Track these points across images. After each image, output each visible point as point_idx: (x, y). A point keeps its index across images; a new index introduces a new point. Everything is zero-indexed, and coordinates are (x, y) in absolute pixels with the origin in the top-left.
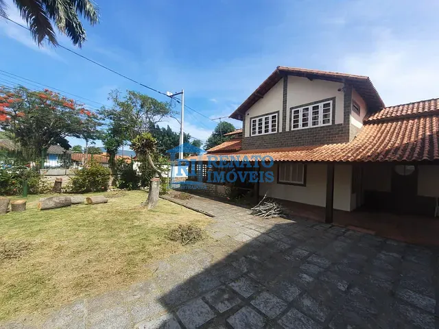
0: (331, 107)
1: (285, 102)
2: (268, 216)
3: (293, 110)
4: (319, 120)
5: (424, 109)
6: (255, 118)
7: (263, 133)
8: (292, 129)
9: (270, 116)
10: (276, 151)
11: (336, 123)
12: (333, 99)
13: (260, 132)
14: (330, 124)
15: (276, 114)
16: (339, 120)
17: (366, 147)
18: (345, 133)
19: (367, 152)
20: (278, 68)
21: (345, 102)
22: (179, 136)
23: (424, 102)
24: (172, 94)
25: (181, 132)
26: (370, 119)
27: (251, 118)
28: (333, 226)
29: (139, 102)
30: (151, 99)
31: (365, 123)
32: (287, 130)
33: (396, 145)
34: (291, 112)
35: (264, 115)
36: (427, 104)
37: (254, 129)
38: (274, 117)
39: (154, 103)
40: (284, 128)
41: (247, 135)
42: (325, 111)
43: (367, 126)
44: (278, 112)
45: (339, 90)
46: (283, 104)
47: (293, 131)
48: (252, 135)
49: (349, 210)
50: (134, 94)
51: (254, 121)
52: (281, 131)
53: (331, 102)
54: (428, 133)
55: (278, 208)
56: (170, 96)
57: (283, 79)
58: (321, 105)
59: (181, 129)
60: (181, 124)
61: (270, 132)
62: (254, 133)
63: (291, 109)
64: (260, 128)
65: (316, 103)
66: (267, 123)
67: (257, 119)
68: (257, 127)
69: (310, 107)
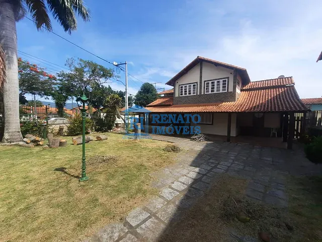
0: (227, 82)
1: (201, 77)
2: (200, 140)
3: (206, 83)
4: (220, 89)
5: (268, 84)
7: (188, 95)
9: (192, 85)
10: (197, 106)
11: (229, 91)
12: (228, 78)
13: (185, 94)
14: (226, 91)
16: (231, 90)
17: (245, 105)
18: (234, 97)
19: (246, 107)
20: (198, 57)
21: (234, 80)
23: (268, 80)
24: (117, 64)
25: (126, 92)
26: (244, 88)
27: (179, 85)
31: (241, 90)
32: (203, 93)
33: (257, 104)
34: (204, 83)
35: (188, 84)
36: (269, 81)
37: (182, 92)
38: (194, 86)
40: (200, 92)
41: (177, 95)
42: (223, 84)
43: (242, 92)
44: (197, 83)
45: (231, 73)
47: (206, 94)
48: (180, 96)
49: (235, 136)
51: (182, 87)
52: (198, 94)
53: (227, 79)
54: (270, 98)
57: (200, 63)
58: (221, 81)
59: (126, 90)
60: (126, 86)
61: (192, 94)
62: (182, 94)
63: (205, 81)
64: (186, 92)
65: (219, 79)
66: (190, 88)
67: (183, 86)
68: (184, 91)
69: (216, 82)
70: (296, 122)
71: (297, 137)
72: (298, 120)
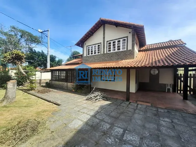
0: (126, 41)
1: (104, 38)
2: (96, 100)
3: (108, 42)
4: (120, 48)
6: (89, 46)
7: (93, 54)
8: (108, 52)
9: (97, 45)
10: (100, 63)
11: (128, 49)
12: (127, 37)
13: (92, 54)
14: (126, 50)
15: (100, 44)
16: (130, 48)
18: (132, 54)
20: (100, 19)
21: (132, 38)
22: (47, 56)
24: (42, 31)
25: (48, 53)
26: (141, 49)
27: (87, 46)
28: (130, 103)
29: (20, 34)
30: (28, 32)
31: (139, 51)
32: (105, 52)
34: (107, 43)
35: (93, 45)
37: (89, 52)
38: (99, 46)
39: (30, 35)
40: (104, 52)
41: (85, 55)
42: (123, 43)
45: (130, 33)
46: (103, 39)
47: (108, 53)
48: (88, 55)
49: (135, 92)
50: (14, 28)
52: (102, 53)
53: (126, 39)
55: (101, 95)
56: (41, 32)
57: (103, 26)
58: (121, 40)
59: (48, 52)
60: (48, 49)
61: (97, 54)
62: (89, 54)
63: (107, 42)
64: (92, 51)
65: (119, 39)
66: (95, 49)
67: (90, 47)
68: (90, 51)
69: (116, 41)
70: (189, 79)
71: (190, 93)
72: (191, 77)
